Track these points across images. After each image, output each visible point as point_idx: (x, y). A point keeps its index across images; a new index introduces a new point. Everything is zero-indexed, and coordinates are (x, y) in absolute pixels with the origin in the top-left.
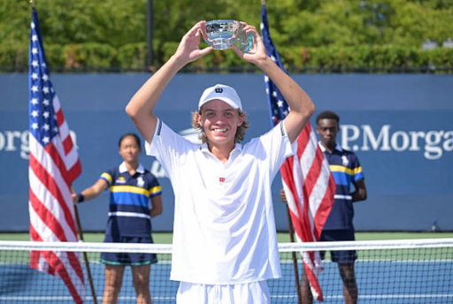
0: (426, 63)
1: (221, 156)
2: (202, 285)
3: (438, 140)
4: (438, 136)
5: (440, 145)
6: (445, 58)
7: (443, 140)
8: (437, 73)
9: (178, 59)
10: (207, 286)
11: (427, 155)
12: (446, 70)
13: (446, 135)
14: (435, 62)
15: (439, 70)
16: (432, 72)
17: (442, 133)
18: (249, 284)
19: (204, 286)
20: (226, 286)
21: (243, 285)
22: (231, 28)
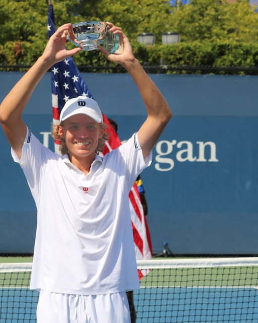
0: (156, 61)
1: (82, 168)
2: (64, 294)
3: (170, 150)
4: (170, 146)
5: (172, 156)
6: (179, 56)
7: (176, 149)
8: (168, 73)
9: (46, 60)
10: (68, 295)
11: (157, 167)
12: (180, 70)
13: (179, 145)
14: (167, 60)
15: (171, 69)
16: (164, 71)
17: (174, 142)
18: (111, 294)
19: (65, 296)
20: (87, 296)
21: (105, 295)
22: (99, 29)
